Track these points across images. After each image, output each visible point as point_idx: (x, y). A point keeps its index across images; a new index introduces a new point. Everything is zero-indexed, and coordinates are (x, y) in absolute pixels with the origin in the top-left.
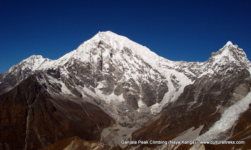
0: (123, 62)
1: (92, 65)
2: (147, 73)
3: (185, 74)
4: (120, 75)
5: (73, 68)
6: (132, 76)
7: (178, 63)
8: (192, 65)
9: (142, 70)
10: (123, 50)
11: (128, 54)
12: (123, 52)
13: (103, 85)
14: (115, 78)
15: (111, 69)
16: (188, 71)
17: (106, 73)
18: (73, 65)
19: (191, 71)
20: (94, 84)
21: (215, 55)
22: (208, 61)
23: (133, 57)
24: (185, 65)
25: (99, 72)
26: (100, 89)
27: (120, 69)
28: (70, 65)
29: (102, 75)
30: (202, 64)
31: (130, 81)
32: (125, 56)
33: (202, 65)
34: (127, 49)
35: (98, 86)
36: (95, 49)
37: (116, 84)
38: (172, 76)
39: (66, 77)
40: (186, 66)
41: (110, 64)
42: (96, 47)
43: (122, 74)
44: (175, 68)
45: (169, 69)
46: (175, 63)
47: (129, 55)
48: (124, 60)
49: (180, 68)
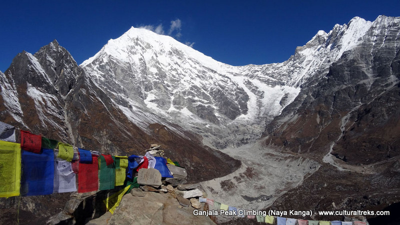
0: (175, 66)
1: (134, 67)
2: (212, 78)
3: (260, 80)
4: (175, 81)
5: (108, 67)
6: (193, 83)
7: (246, 67)
8: (267, 68)
9: (203, 76)
10: (171, 51)
11: (178, 56)
12: (171, 53)
13: (154, 96)
14: (169, 86)
15: (162, 75)
16: (262, 76)
17: (155, 80)
18: (107, 63)
19: (267, 74)
20: (142, 94)
21: (301, 50)
22: (290, 60)
23: (187, 59)
24: (256, 69)
25: (145, 78)
26: (152, 101)
27: (173, 75)
28: (101, 62)
29: (149, 81)
30: (282, 64)
31: (192, 89)
32: (175, 58)
33: (282, 66)
34: (176, 50)
35: (148, 98)
36: (132, 47)
37: (172, 94)
38: (246, 82)
39: (99, 79)
40: (258, 70)
41: (157, 67)
42: (133, 44)
43: (178, 81)
44: (242, 74)
45: (234, 75)
46: (240, 68)
47: (179, 58)
48: (175, 64)
49: (250, 73)
